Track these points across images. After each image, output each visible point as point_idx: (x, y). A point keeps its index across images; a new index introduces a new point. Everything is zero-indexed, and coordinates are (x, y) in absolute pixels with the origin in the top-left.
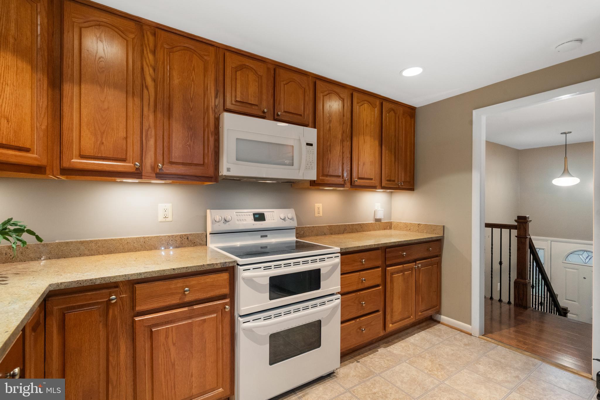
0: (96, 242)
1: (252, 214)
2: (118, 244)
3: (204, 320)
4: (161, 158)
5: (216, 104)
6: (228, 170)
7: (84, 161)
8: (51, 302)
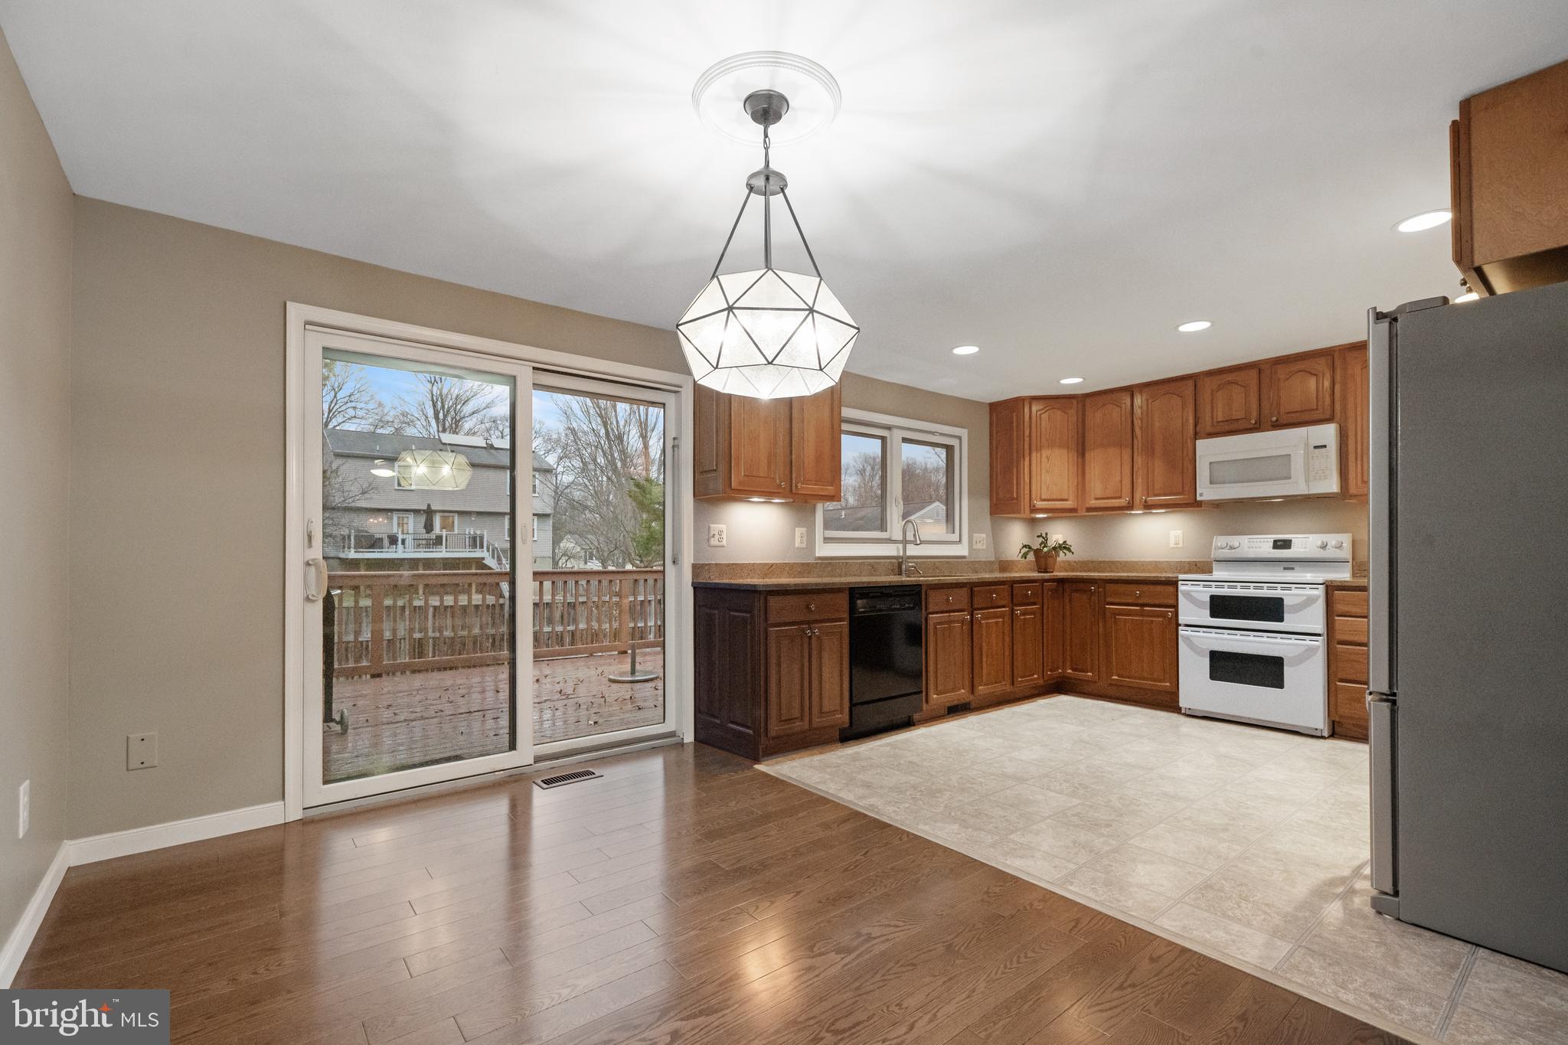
1: (1272, 540)
3: (1152, 621)
4: (1145, 492)
5: (1198, 430)
6: (1201, 495)
7: (1097, 502)
8: (1066, 585)
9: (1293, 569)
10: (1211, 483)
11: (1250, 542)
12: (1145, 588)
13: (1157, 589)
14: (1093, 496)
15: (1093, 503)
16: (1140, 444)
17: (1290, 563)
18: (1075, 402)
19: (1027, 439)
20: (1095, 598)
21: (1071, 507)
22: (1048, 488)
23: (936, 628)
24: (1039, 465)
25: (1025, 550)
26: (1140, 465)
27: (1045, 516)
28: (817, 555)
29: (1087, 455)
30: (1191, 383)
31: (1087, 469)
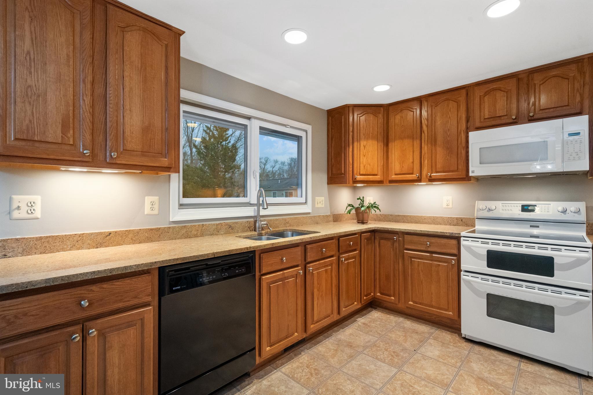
0: (410, 216)
1: (521, 205)
2: (420, 219)
3: (439, 265)
4: (430, 170)
5: (468, 127)
6: (473, 172)
7: (396, 176)
8: (376, 234)
9: (538, 227)
10: (480, 163)
11: (503, 206)
12: (433, 240)
13: (442, 242)
14: (393, 173)
15: (394, 177)
16: (426, 138)
17: (534, 223)
18: (382, 109)
19: (351, 134)
20: (396, 245)
21: (379, 179)
22: (364, 167)
23: (270, 287)
24: (358, 151)
25: (349, 208)
26: (426, 152)
27: (362, 185)
28: (171, 220)
29: (390, 145)
30: (464, 92)
31: (390, 154)
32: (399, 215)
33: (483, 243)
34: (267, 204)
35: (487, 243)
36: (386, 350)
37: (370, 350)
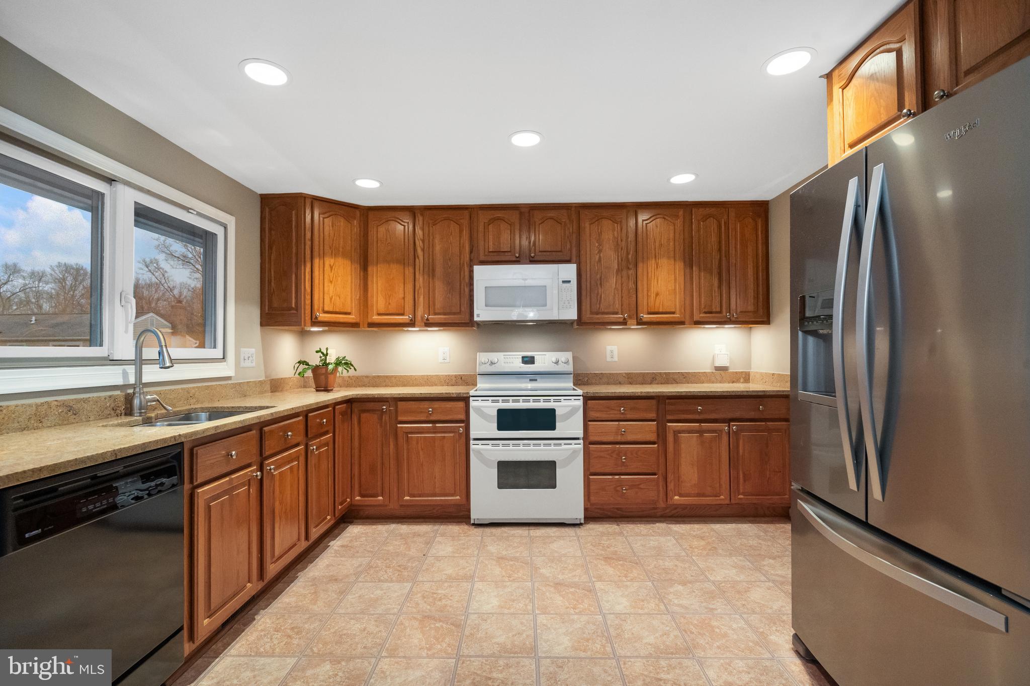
0: (395, 377)
1: (521, 357)
2: (409, 380)
3: (444, 437)
4: (427, 311)
5: (472, 258)
6: (478, 315)
7: (380, 317)
8: (355, 405)
9: (536, 380)
10: (486, 306)
11: (505, 358)
12: (437, 405)
13: (448, 406)
14: (375, 312)
15: (376, 318)
16: (422, 266)
17: (534, 376)
18: (358, 213)
19: (308, 243)
20: (386, 418)
21: (354, 321)
22: (331, 299)
23: (209, 507)
24: (321, 272)
25: (302, 367)
26: (422, 285)
27: (320, 329)
29: (370, 269)
30: (466, 213)
31: (369, 283)
32: (379, 376)
33: (493, 401)
34: (171, 360)
35: (497, 401)
36: (389, 567)
37: (366, 574)
